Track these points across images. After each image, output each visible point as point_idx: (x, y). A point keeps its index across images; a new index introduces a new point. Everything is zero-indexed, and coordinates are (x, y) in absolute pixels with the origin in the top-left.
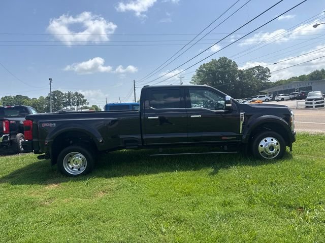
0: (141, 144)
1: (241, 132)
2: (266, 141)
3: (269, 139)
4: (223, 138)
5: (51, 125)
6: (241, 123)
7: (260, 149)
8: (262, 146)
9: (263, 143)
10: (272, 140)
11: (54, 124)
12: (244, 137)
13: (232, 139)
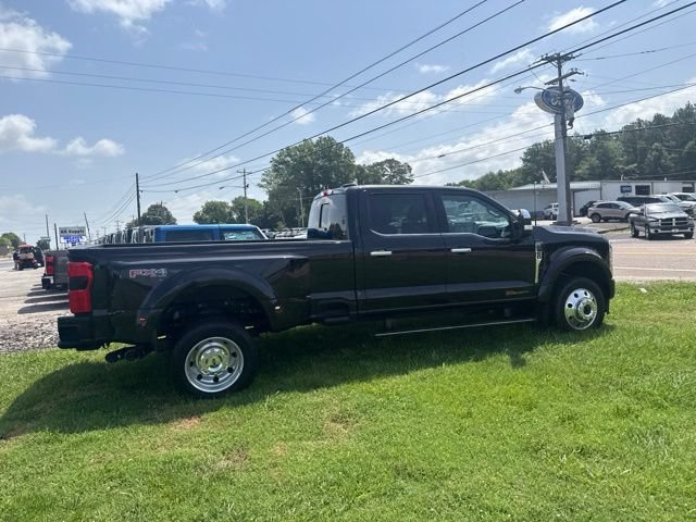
1: (536, 281)
2: (576, 296)
3: (581, 292)
4: (508, 293)
6: (538, 263)
7: (569, 312)
8: (570, 306)
9: (571, 300)
12: (542, 290)
13: (521, 295)
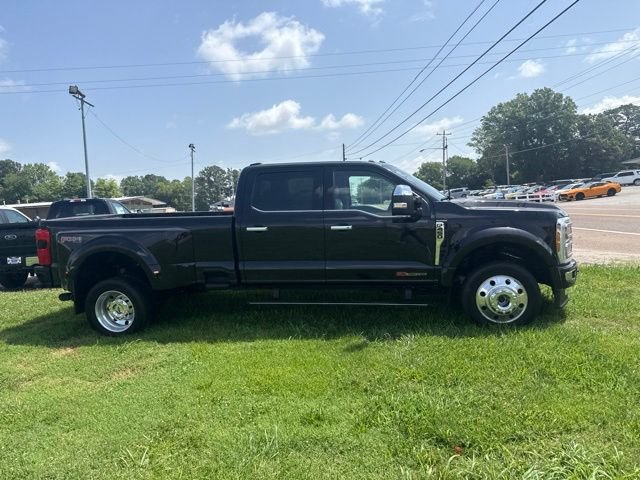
0: (235, 281)
1: (437, 262)
2: (493, 283)
3: (500, 280)
4: (399, 274)
5: (74, 239)
6: (439, 242)
7: (480, 301)
8: (483, 294)
9: (485, 287)
10: (508, 282)
11: (80, 239)
13: (418, 277)
